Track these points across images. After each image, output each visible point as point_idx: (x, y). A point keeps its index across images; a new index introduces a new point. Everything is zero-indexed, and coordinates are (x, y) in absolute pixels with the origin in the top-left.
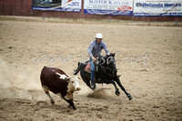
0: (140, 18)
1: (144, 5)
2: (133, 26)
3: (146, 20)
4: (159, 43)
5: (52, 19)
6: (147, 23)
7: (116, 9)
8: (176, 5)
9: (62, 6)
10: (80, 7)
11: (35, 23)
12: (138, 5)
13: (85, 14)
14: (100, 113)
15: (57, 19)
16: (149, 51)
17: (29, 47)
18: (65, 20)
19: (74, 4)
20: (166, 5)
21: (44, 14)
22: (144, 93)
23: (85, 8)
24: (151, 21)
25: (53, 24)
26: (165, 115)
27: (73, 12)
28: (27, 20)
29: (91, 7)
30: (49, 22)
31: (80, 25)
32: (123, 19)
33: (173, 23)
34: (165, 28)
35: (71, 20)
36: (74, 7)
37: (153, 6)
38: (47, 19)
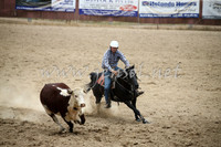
0: (146, 20)
1: (152, 4)
2: (139, 30)
3: (154, 23)
4: (170, 49)
5: (39, 21)
6: (155, 26)
7: (118, 9)
8: (191, 4)
9: (52, 5)
10: (74, 6)
11: (18, 26)
12: (145, 4)
13: (80, 15)
14: (98, 135)
15: (45, 21)
16: (158, 59)
17: (11, 55)
18: (56, 22)
19: (67, 2)
20: (179, 4)
21: (29, 14)
22: (151, 110)
23: (80, 7)
24: (160, 23)
25: (41, 27)
26: (177, 138)
27: (65, 12)
28: (10, 22)
29: (88, 6)
30: (35, 24)
31: (75, 28)
32: (126, 21)
33: (187, 26)
34: (178, 32)
35: (63, 23)
36: (67, 6)
37: (163, 5)
38: (33, 21)
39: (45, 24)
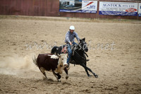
5: (74, 19)
7: (124, 11)
9: (82, 9)
10: (96, 9)
13: (99, 15)
15: (78, 19)
18: (84, 20)
19: (91, 7)
21: (68, 15)
23: (100, 10)
27: (90, 13)
29: (105, 9)
30: (71, 21)
31: (96, 23)
35: (89, 20)
36: (91, 9)
38: (70, 19)
39: (78, 21)
